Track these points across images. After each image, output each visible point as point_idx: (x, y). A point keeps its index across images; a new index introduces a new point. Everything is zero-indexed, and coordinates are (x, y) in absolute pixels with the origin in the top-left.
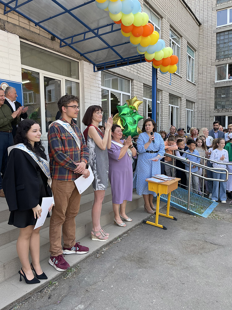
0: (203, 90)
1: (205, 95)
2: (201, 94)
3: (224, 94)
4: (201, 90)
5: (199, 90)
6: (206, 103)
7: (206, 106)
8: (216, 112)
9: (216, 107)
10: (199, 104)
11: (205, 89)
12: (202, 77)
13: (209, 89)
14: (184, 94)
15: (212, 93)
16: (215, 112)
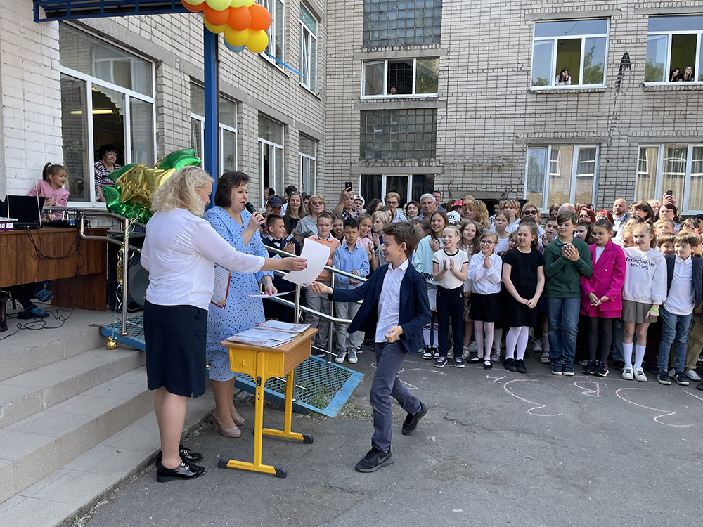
0: (336, 112)
1: (341, 126)
2: (333, 123)
3: (379, 127)
4: (333, 112)
5: (327, 113)
6: (344, 144)
7: (344, 151)
8: (364, 165)
9: (362, 155)
10: (329, 145)
11: (340, 112)
12: (333, 84)
13: (348, 112)
14: (294, 117)
15: (355, 123)
16: (360, 165)
